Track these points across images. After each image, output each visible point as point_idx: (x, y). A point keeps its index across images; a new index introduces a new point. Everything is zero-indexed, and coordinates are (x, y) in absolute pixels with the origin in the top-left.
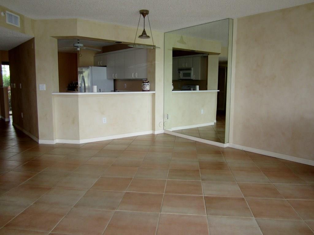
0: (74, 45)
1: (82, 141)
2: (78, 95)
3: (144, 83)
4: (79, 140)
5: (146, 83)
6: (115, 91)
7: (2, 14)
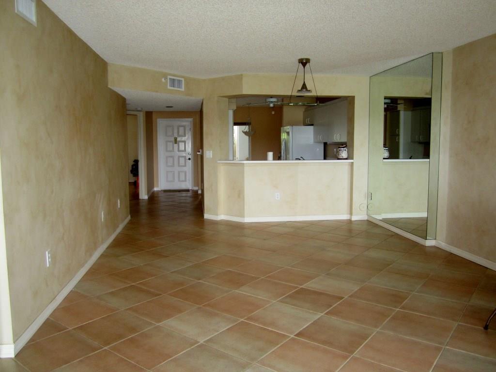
0: (266, 100)
1: (248, 220)
2: (244, 164)
3: (340, 149)
4: (244, 217)
5: (342, 149)
6: (325, 159)
7: (163, 80)
